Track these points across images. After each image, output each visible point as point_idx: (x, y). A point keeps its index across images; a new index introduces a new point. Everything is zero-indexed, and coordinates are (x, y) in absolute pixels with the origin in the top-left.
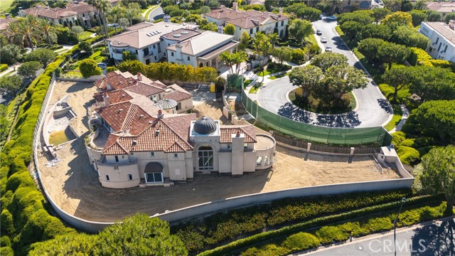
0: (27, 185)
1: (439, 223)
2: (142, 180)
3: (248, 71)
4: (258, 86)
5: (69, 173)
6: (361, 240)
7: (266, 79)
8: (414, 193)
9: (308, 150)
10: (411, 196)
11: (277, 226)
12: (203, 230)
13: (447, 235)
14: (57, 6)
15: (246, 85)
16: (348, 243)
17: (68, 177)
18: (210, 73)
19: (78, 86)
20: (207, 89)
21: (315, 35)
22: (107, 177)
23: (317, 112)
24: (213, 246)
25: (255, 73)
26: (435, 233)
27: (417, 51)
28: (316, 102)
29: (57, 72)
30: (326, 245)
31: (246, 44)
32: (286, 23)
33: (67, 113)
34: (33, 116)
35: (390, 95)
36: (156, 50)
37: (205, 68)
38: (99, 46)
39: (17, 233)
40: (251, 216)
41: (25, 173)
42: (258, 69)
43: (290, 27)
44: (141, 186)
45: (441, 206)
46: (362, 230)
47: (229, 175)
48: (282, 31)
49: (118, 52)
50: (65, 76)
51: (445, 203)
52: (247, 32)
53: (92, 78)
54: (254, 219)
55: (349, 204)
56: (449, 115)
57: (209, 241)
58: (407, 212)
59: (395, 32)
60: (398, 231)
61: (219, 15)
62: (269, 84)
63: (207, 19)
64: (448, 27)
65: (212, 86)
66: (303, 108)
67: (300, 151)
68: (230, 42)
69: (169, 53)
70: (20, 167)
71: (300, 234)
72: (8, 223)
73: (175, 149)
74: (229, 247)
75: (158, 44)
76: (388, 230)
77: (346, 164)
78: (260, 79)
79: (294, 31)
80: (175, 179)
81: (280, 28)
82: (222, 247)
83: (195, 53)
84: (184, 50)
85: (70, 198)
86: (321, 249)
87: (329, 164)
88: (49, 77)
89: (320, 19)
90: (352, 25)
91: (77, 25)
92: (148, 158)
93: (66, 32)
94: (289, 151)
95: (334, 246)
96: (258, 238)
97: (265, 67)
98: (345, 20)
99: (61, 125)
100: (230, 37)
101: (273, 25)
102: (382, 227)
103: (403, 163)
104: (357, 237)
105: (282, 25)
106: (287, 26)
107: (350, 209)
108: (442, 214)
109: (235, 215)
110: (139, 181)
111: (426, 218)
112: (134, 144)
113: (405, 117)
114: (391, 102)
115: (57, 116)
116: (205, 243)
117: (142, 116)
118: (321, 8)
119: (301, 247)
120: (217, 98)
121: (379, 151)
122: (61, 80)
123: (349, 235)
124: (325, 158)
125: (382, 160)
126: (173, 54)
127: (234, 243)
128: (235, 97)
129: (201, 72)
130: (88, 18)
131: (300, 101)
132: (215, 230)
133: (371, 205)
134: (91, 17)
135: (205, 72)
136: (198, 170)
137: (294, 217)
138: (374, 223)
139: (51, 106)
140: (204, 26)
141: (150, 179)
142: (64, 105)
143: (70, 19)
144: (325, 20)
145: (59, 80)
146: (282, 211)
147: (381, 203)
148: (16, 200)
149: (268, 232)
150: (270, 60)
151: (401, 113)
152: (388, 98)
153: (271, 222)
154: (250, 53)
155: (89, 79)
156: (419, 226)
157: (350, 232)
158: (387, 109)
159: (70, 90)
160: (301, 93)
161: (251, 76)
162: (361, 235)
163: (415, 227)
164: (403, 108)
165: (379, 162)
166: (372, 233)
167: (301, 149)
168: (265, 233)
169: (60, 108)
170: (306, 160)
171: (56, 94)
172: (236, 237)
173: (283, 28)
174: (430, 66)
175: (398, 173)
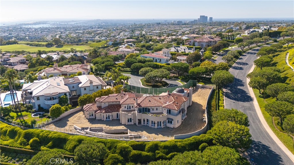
5: (157, 134)
17: (161, 135)
22: (178, 121)
44: (183, 120)
49: (55, 99)
83: (101, 83)
126: (85, 89)
174: (166, 65)
175: (208, 88)
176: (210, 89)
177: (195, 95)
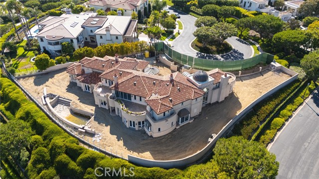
1: (316, 91)
5: (118, 139)
6: (297, 112)
8: (301, 81)
11: (264, 120)
16: (294, 115)
17: (121, 142)
19: (41, 79)
20: (143, 56)
22: (159, 129)
23: (218, 54)
27: (237, 8)
28: (214, 48)
30: (287, 120)
44: (178, 127)
46: (295, 107)
47: (216, 103)
53: (48, 69)
60: (306, 101)
61: (101, 3)
65: (147, 53)
66: (209, 53)
69: (98, 37)
71: (275, 120)
73: (197, 95)
75: (84, 31)
76: (303, 103)
77: (261, 77)
78: (165, 42)
80: (194, 116)
83: (122, 33)
85: (140, 154)
86: (287, 123)
92: (180, 108)
95: (290, 120)
102: (300, 102)
107: (285, 98)
108: (315, 87)
110: (176, 125)
111: (311, 91)
112: (171, 100)
113: (258, 46)
114: (244, 40)
119: (279, 126)
121: (272, 65)
122: (19, 78)
123: (292, 111)
126: (101, 37)
128: (165, 57)
133: (291, 93)
138: (297, 101)
141: (182, 121)
146: (262, 111)
147: (293, 90)
151: (254, 44)
153: (260, 119)
156: (311, 96)
158: (246, 44)
159: (37, 84)
162: (296, 109)
164: (252, 41)
165: (275, 71)
166: (299, 106)
168: (261, 127)
174: (252, 15)
175: (287, 74)
176: (291, 76)
177: (252, 82)
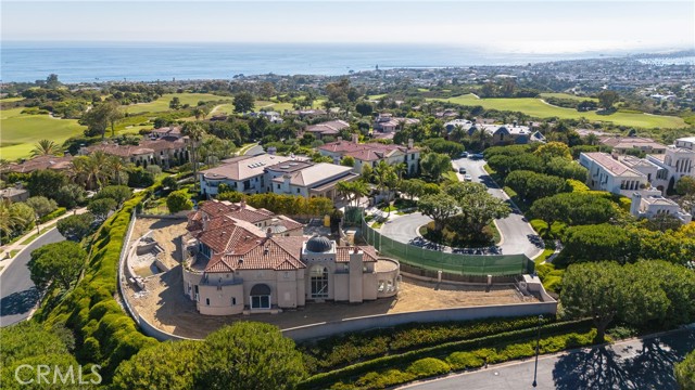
0: (115, 312)
1: (588, 350)
2: (247, 307)
3: (370, 207)
4: (381, 221)
5: (160, 302)
6: (497, 367)
7: (393, 215)
8: (558, 318)
9: (440, 279)
10: (555, 321)
11: (401, 350)
12: (317, 352)
13: (596, 361)
14: (127, 143)
15: (369, 219)
16: (483, 369)
17: (159, 306)
18: (323, 204)
19: (163, 222)
20: (321, 223)
21: (458, 174)
22: (208, 300)
23: (452, 246)
24: (327, 369)
25: (379, 208)
26: (582, 359)
27: (572, 182)
28: (451, 235)
29: (139, 207)
30: (458, 371)
31: (368, 178)
32: (417, 156)
33: (151, 248)
34: (114, 251)
35: (543, 230)
36: (259, 182)
37: (318, 199)
38: (186, 183)
39: (105, 358)
40: (371, 339)
41: (111, 301)
42: (383, 205)
43: (423, 160)
44: (246, 313)
45: (591, 333)
46: (499, 357)
47: (347, 303)
48: (413, 166)
49: (213, 185)
50: (148, 212)
51: (595, 331)
52: (370, 165)
53: (181, 214)
54: (374, 343)
55: (482, 328)
56: (595, 237)
57: (324, 363)
58: (551, 339)
59: (549, 163)
60: (540, 358)
61: (335, 148)
62: (396, 220)
63: (320, 152)
64: (610, 157)
65: (327, 219)
66: (436, 242)
67: (430, 282)
68: (347, 174)
69: (275, 186)
70: (105, 296)
71: (427, 360)
72: (94, 349)
73: (286, 267)
74: (346, 371)
75: (262, 176)
76: (529, 357)
77: (484, 293)
78: (385, 215)
79: (427, 166)
80: (284, 306)
81: (410, 163)
82: (338, 371)
83: (306, 184)
84: (293, 181)
85: (164, 326)
86: (452, 376)
87: (463, 293)
88: (128, 214)
89: (465, 156)
90: (501, 160)
91: (152, 164)
92: (254, 280)
93: (139, 172)
94: (417, 282)
95: (466, 373)
96: (380, 362)
97: (392, 203)
98: (493, 154)
99: (147, 261)
100: (349, 168)
101: (402, 158)
102: (522, 353)
103: (547, 291)
104: (493, 363)
105: (413, 158)
106: (419, 160)
107: (485, 334)
108: (591, 341)
109: (352, 338)
110: (243, 307)
111: (572, 345)
112: (241, 261)
113: (557, 252)
114: (543, 238)
115: (140, 252)
116: (318, 366)
117: (248, 238)
118: (466, 144)
119: (428, 372)
120: (332, 232)
121: (522, 279)
122: (142, 218)
123: (485, 362)
124: (458, 288)
125: (524, 288)
126: (279, 187)
127: (352, 367)
128: (354, 232)
129: (313, 203)
130: (167, 157)
131: (433, 235)
132: (330, 352)
133: (509, 330)
134: (170, 155)
135: (318, 203)
136: (310, 297)
137: (420, 341)
138: (513, 350)
139: (133, 242)
140: (316, 159)
141: (256, 305)
142: (149, 240)
143: (145, 157)
144: (471, 158)
145: (140, 217)
146: (407, 335)
147: (520, 328)
148: (103, 326)
149: (391, 357)
150: (398, 196)
151: (554, 248)
152: (540, 234)
153: (394, 346)
154: (373, 187)
155: (177, 215)
156: (565, 353)
157: (484, 359)
158: (538, 245)
159: (153, 227)
160: (433, 227)
161: (375, 211)
162: (498, 362)
163: (560, 354)
164: (557, 243)
165: (521, 290)
166: (510, 359)
167: (430, 279)
168: (386, 357)
169: (144, 244)
170: (436, 289)
171: (137, 231)
172: (354, 360)
173: (415, 162)
